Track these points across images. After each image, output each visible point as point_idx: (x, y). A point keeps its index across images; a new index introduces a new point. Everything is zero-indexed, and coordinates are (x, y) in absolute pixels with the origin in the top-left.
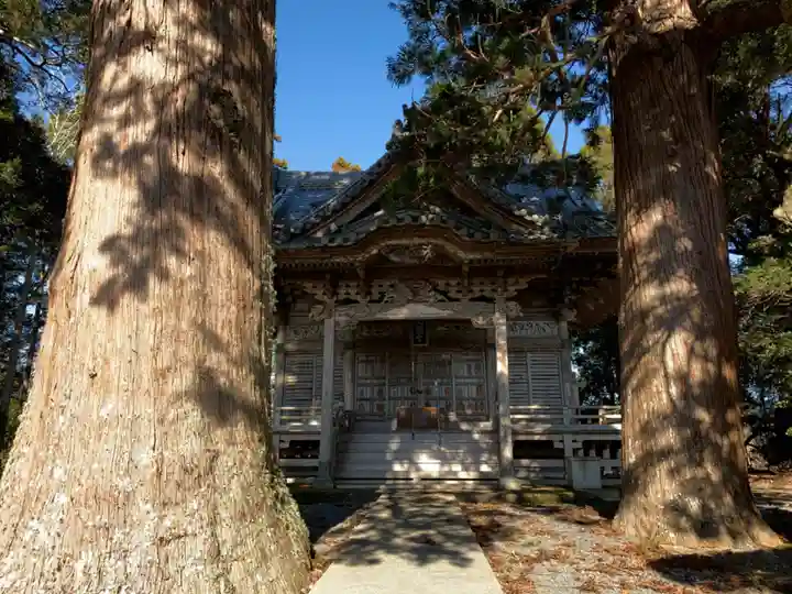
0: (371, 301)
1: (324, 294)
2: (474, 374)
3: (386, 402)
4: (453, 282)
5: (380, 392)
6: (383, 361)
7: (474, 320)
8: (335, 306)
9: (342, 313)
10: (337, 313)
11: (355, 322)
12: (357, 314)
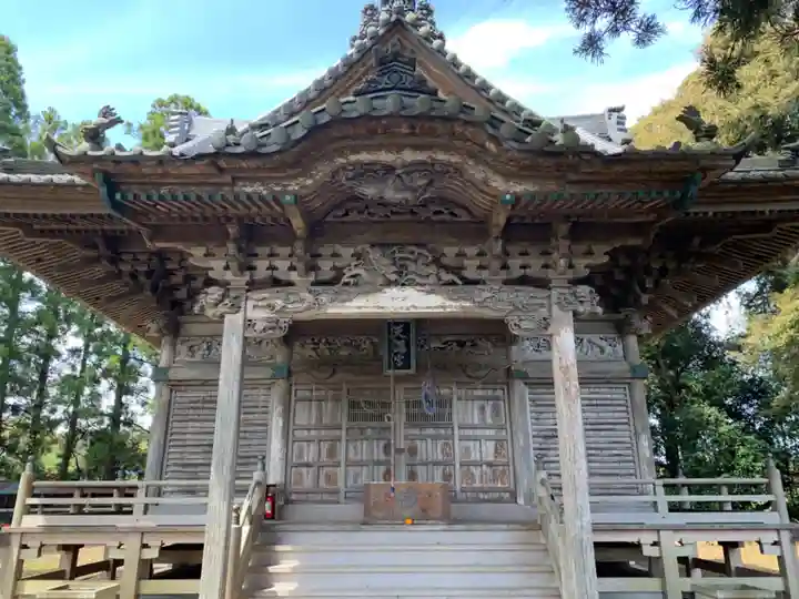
0: (317, 283)
1: (227, 268)
2: (489, 421)
3: (341, 471)
4: (471, 251)
5: (332, 453)
6: (337, 399)
7: (512, 320)
8: (248, 291)
9: (260, 303)
10: (250, 304)
11: (285, 321)
12: (290, 306)
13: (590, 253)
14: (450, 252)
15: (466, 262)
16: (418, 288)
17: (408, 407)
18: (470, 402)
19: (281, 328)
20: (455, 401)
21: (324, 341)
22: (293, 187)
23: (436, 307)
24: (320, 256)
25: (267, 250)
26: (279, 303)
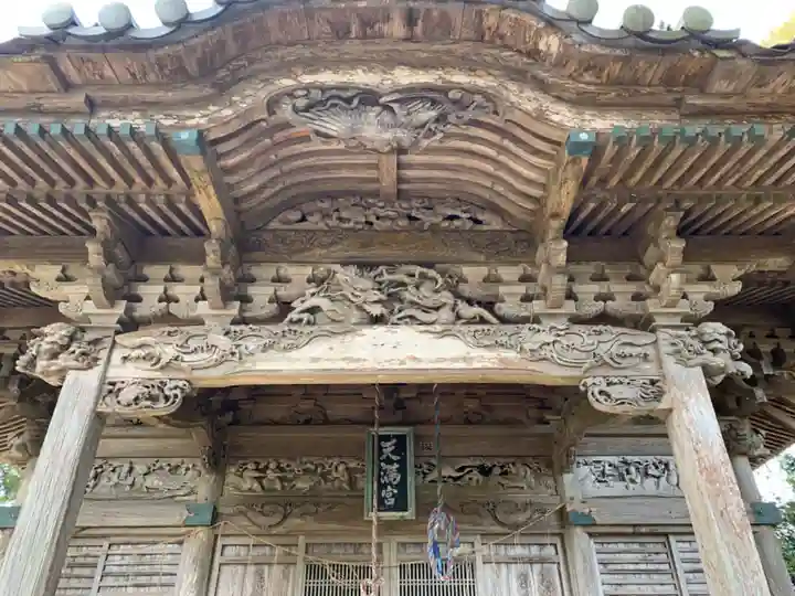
0: (242, 320)
1: (89, 296)
7: (594, 383)
8: (117, 333)
9: (135, 354)
10: (117, 355)
11: (175, 384)
12: (186, 358)
13: (707, 278)
14: (473, 273)
15: (502, 289)
16: (422, 328)
17: (402, 574)
18: (503, 566)
19: (167, 398)
20: (479, 563)
21: (272, 466)
22: (198, 119)
23: (455, 360)
24: (252, 280)
25: (162, 271)
26: (169, 352)
